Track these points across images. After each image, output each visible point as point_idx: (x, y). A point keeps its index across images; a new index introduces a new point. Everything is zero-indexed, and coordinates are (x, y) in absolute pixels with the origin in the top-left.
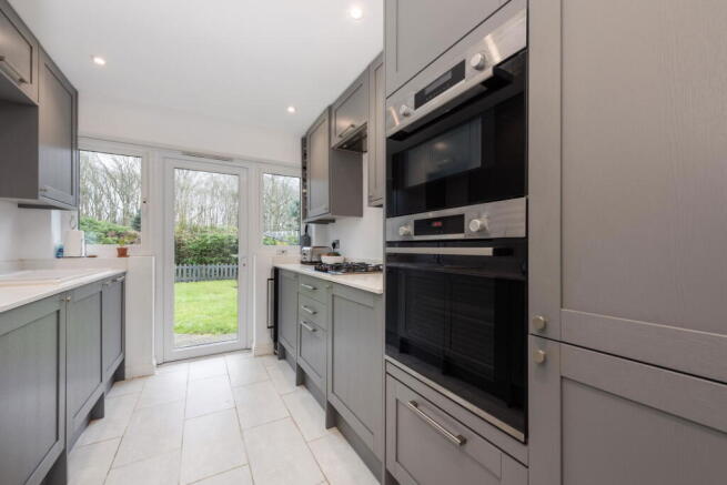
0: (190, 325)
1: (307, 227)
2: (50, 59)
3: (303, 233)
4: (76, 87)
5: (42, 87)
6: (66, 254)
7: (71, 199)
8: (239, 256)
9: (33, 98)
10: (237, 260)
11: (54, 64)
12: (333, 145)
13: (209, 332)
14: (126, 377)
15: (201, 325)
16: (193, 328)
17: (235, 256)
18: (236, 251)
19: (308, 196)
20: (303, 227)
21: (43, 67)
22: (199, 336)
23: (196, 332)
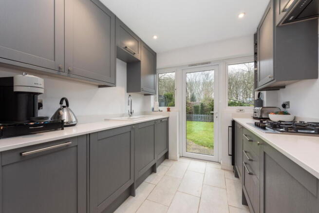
0: (201, 141)
1: (259, 94)
2: (145, 44)
3: (256, 98)
4: (155, 51)
5: (142, 54)
6: (154, 110)
7: (153, 91)
8: (215, 112)
9: (139, 59)
10: (213, 114)
11: (147, 45)
12: (277, 23)
13: (207, 147)
14: (169, 158)
15: (205, 142)
16: (201, 143)
17: (213, 112)
18: (213, 110)
19: (258, 72)
20: (257, 93)
21: (142, 47)
22: (203, 147)
23: (202, 145)
